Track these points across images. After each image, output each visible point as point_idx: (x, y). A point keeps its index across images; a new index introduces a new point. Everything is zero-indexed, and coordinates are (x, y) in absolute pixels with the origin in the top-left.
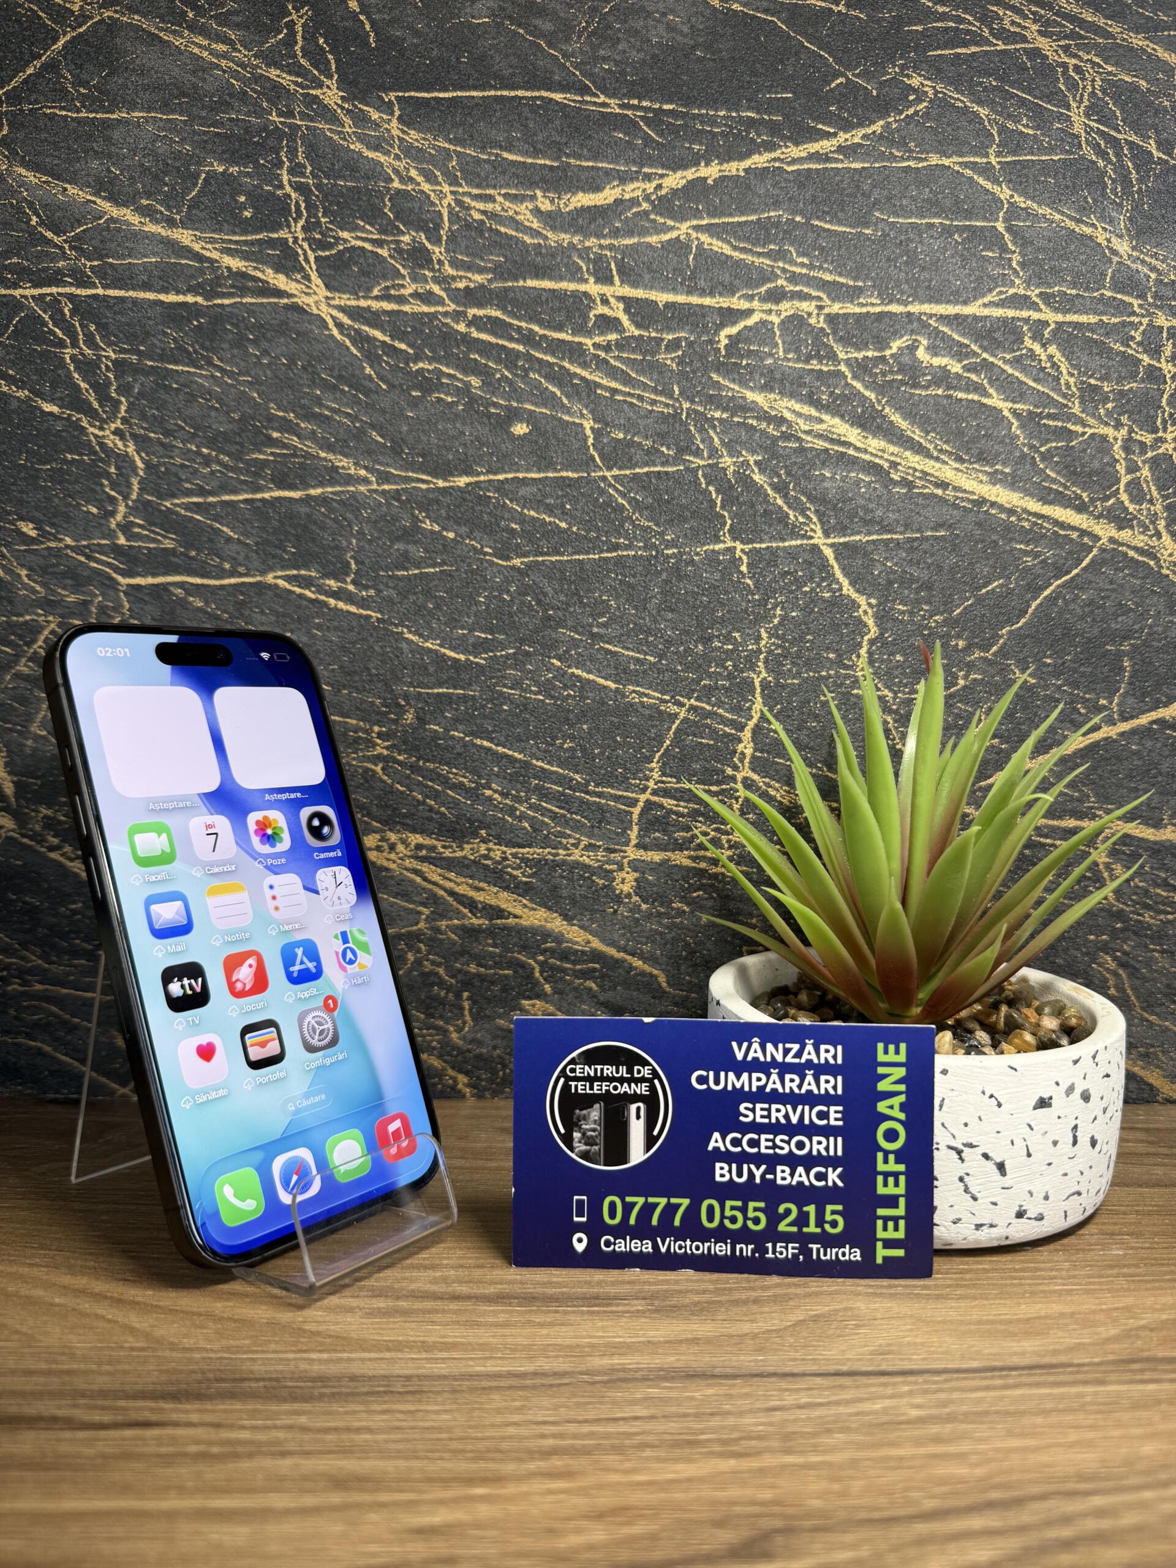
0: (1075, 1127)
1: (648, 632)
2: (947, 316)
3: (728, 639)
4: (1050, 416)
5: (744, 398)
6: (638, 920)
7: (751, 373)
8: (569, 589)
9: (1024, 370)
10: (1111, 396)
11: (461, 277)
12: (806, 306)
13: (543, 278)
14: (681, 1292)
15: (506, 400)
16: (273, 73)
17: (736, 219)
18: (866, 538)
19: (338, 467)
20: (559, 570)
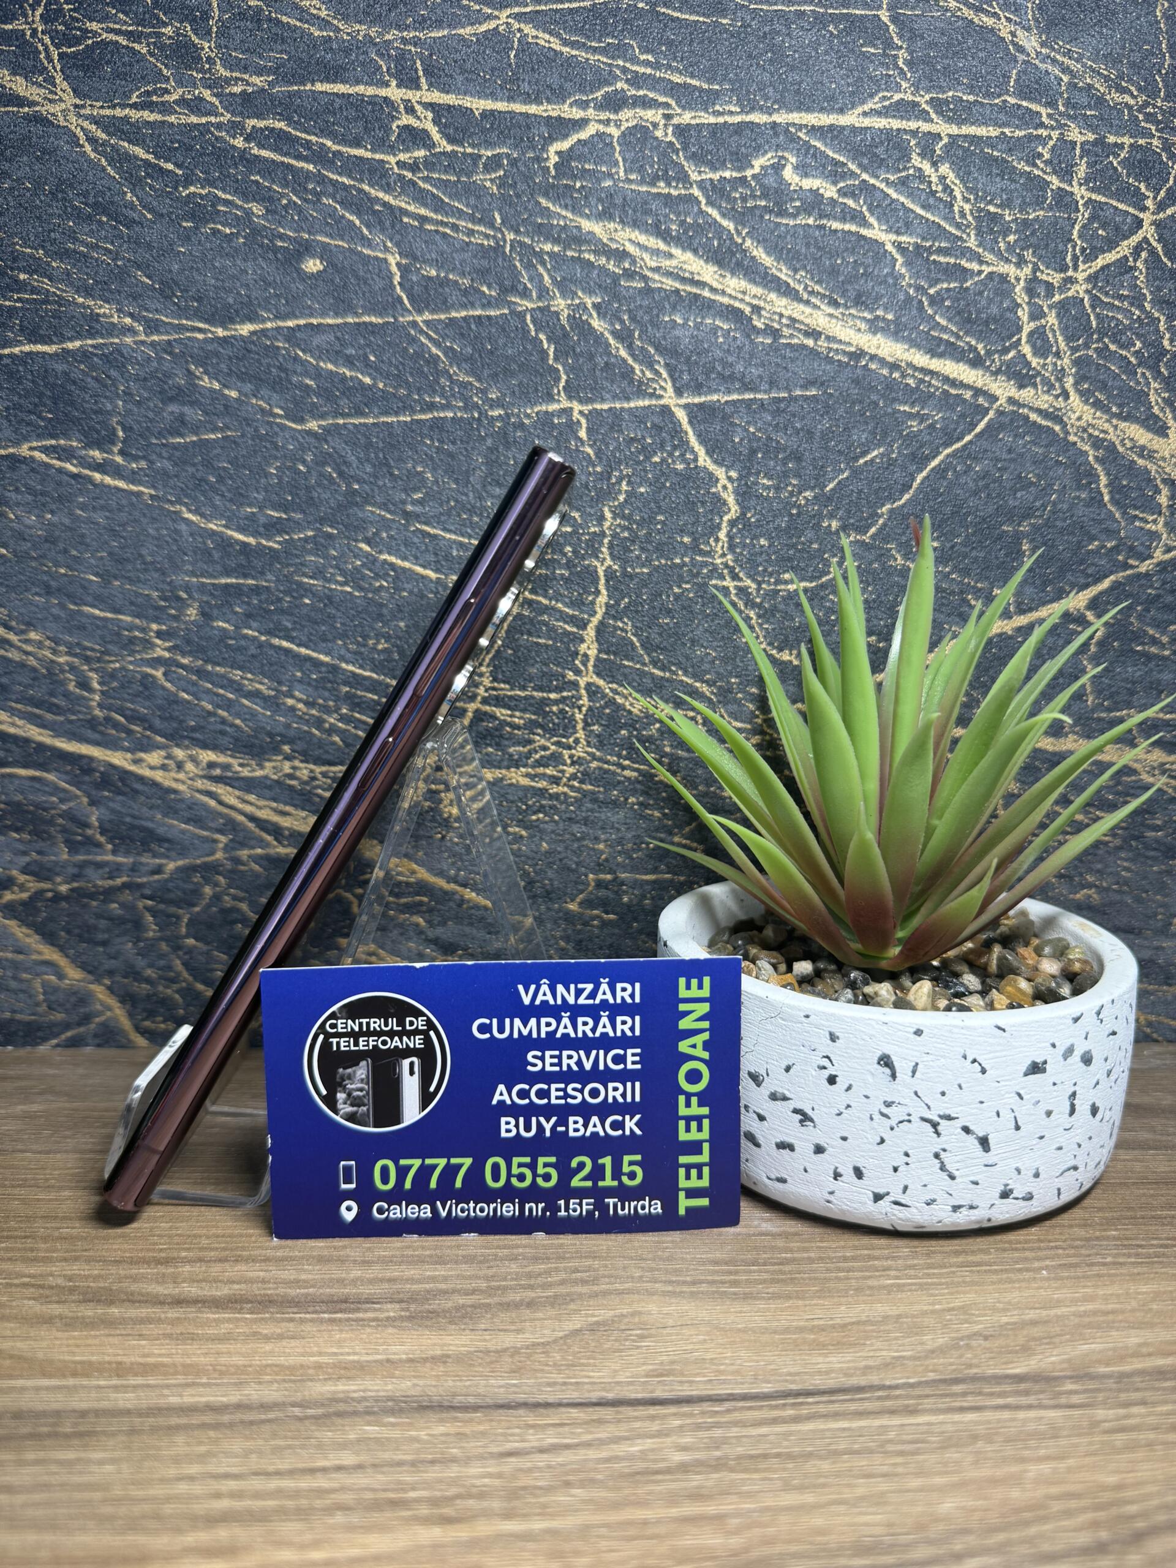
1: (472, 511)
2: (821, 128)
3: (566, 519)
4: (940, 251)
5: (579, 228)
6: (468, 846)
7: (586, 197)
8: (377, 457)
9: (910, 195)
10: (1013, 225)
11: (237, 79)
12: (650, 115)
13: (334, 82)
14: (445, 1292)
15: (296, 231)
18: (726, 398)
19: (98, 315)
20: (364, 435)
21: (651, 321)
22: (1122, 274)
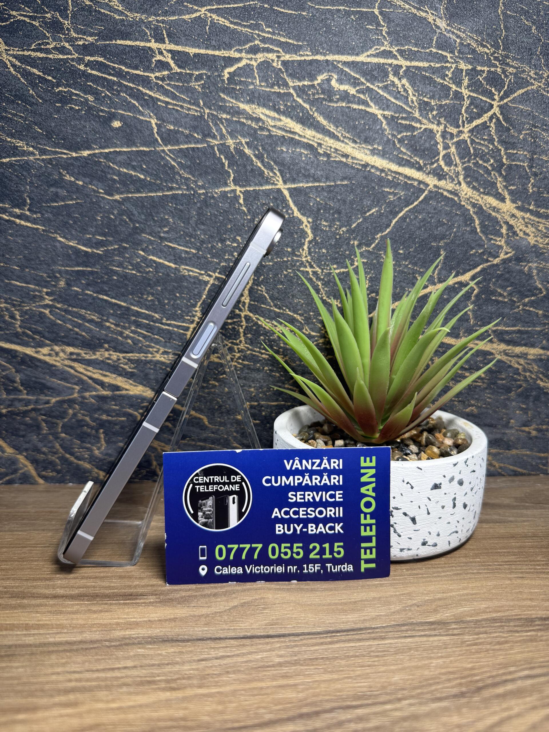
1: (191, 236)
2: (348, 62)
3: (234, 240)
4: (402, 118)
5: (238, 107)
7: (242, 93)
8: (147, 212)
9: (389, 93)
10: (435, 107)
11: (81, 38)
12: (271, 56)
13: (126, 40)
15: (109, 108)
17: (232, 6)
18: (306, 185)
19: (17, 146)
20: (141, 202)
21: (272, 150)
22: (484, 129)
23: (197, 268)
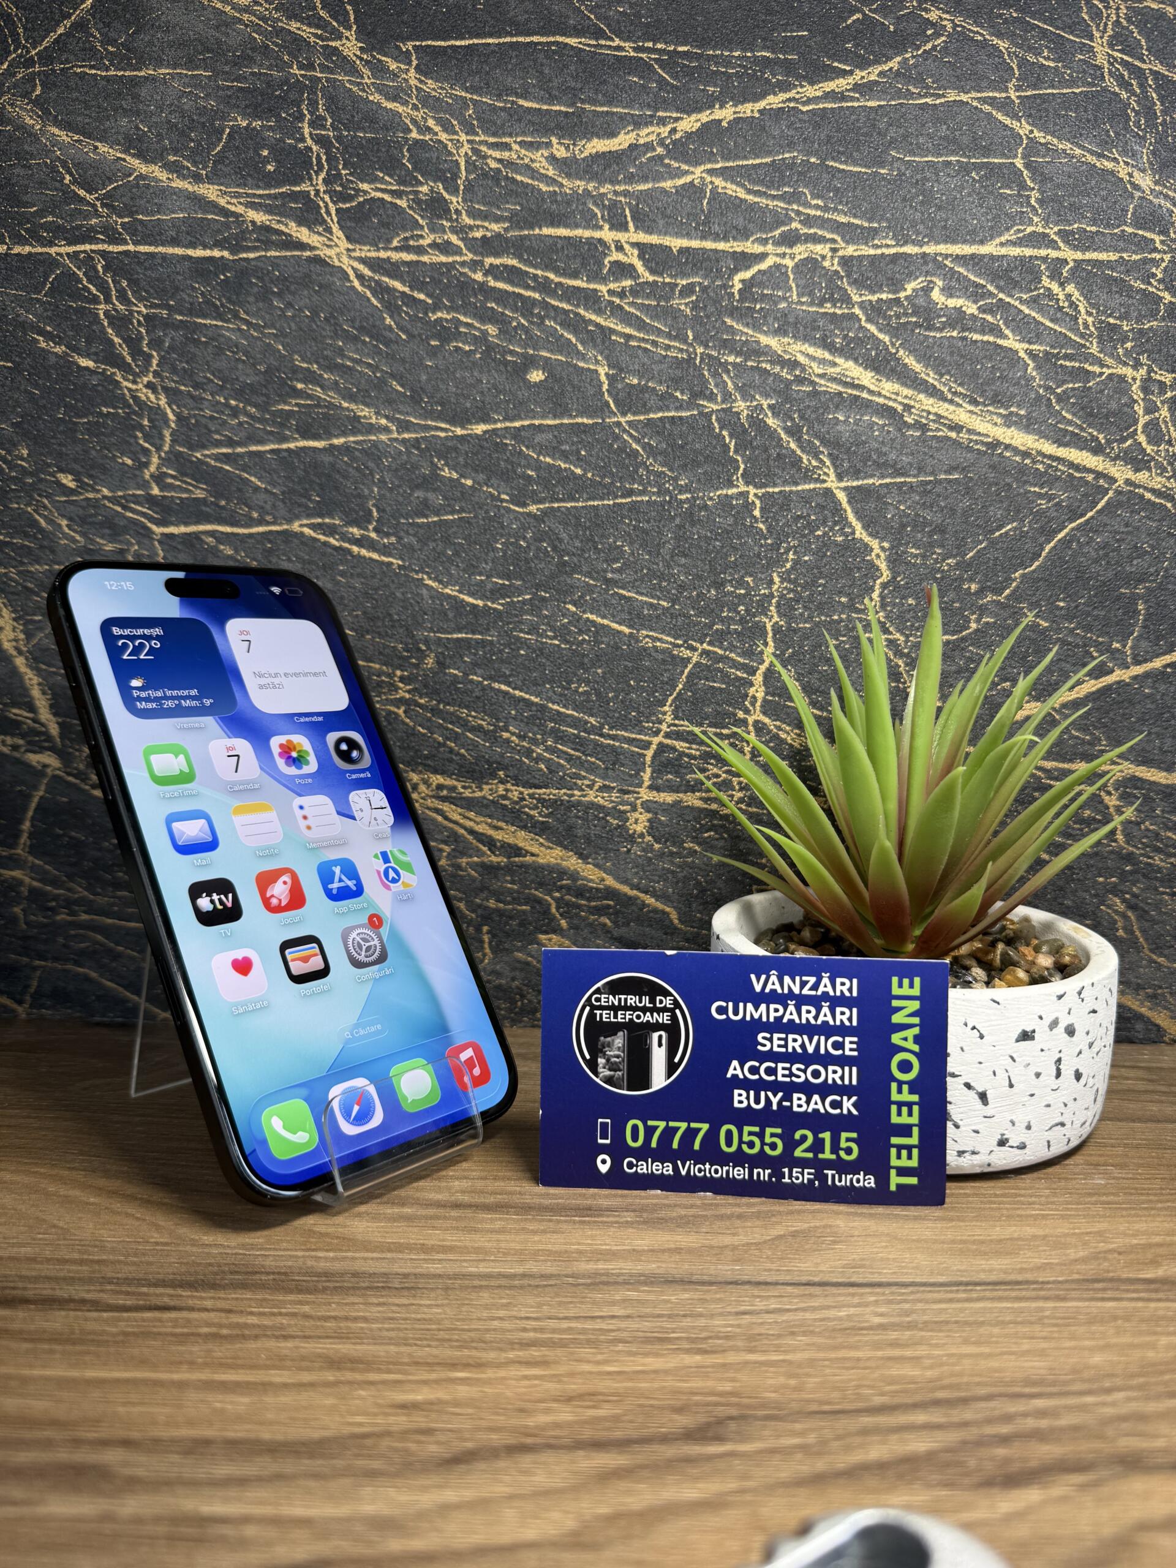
0: (1059, 1060)
1: (661, 577)
2: (964, 257)
3: (741, 583)
4: (1067, 357)
5: (758, 342)
6: (650, 859)
7: (765, 317)
8: (584, 534)
9: (1040, 310)
10: (1131, 335)
11: (478, 227)
12: (820, 249)
13: (558, 226)
15: (522, 347)
16: (294, 26)
17: (750, 162)
18: (879, 482)
19: (359, 417)
20: (574, 516)
23: (668, 635)
